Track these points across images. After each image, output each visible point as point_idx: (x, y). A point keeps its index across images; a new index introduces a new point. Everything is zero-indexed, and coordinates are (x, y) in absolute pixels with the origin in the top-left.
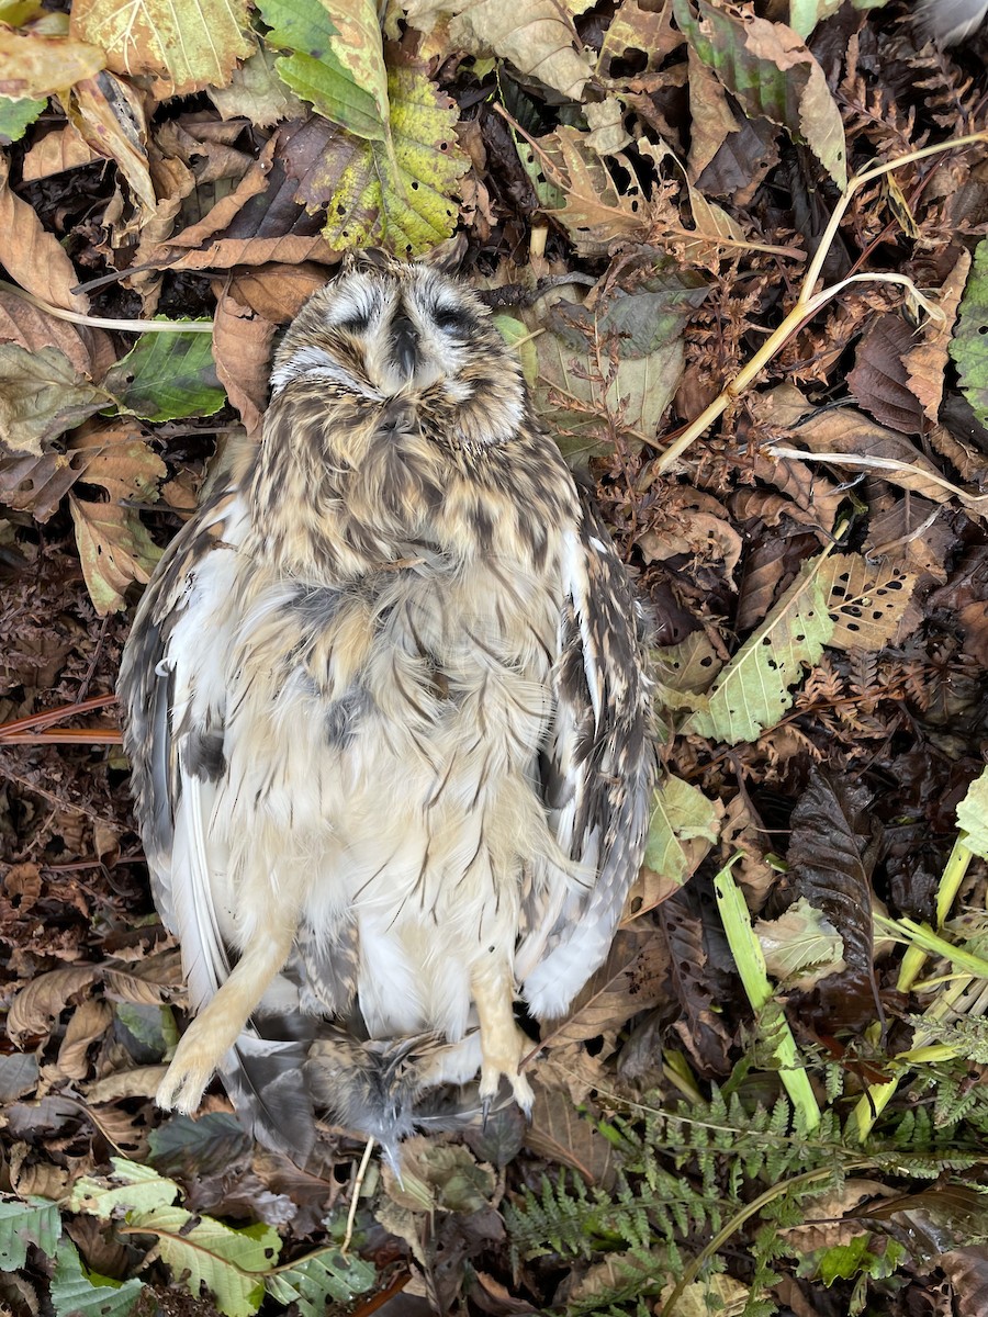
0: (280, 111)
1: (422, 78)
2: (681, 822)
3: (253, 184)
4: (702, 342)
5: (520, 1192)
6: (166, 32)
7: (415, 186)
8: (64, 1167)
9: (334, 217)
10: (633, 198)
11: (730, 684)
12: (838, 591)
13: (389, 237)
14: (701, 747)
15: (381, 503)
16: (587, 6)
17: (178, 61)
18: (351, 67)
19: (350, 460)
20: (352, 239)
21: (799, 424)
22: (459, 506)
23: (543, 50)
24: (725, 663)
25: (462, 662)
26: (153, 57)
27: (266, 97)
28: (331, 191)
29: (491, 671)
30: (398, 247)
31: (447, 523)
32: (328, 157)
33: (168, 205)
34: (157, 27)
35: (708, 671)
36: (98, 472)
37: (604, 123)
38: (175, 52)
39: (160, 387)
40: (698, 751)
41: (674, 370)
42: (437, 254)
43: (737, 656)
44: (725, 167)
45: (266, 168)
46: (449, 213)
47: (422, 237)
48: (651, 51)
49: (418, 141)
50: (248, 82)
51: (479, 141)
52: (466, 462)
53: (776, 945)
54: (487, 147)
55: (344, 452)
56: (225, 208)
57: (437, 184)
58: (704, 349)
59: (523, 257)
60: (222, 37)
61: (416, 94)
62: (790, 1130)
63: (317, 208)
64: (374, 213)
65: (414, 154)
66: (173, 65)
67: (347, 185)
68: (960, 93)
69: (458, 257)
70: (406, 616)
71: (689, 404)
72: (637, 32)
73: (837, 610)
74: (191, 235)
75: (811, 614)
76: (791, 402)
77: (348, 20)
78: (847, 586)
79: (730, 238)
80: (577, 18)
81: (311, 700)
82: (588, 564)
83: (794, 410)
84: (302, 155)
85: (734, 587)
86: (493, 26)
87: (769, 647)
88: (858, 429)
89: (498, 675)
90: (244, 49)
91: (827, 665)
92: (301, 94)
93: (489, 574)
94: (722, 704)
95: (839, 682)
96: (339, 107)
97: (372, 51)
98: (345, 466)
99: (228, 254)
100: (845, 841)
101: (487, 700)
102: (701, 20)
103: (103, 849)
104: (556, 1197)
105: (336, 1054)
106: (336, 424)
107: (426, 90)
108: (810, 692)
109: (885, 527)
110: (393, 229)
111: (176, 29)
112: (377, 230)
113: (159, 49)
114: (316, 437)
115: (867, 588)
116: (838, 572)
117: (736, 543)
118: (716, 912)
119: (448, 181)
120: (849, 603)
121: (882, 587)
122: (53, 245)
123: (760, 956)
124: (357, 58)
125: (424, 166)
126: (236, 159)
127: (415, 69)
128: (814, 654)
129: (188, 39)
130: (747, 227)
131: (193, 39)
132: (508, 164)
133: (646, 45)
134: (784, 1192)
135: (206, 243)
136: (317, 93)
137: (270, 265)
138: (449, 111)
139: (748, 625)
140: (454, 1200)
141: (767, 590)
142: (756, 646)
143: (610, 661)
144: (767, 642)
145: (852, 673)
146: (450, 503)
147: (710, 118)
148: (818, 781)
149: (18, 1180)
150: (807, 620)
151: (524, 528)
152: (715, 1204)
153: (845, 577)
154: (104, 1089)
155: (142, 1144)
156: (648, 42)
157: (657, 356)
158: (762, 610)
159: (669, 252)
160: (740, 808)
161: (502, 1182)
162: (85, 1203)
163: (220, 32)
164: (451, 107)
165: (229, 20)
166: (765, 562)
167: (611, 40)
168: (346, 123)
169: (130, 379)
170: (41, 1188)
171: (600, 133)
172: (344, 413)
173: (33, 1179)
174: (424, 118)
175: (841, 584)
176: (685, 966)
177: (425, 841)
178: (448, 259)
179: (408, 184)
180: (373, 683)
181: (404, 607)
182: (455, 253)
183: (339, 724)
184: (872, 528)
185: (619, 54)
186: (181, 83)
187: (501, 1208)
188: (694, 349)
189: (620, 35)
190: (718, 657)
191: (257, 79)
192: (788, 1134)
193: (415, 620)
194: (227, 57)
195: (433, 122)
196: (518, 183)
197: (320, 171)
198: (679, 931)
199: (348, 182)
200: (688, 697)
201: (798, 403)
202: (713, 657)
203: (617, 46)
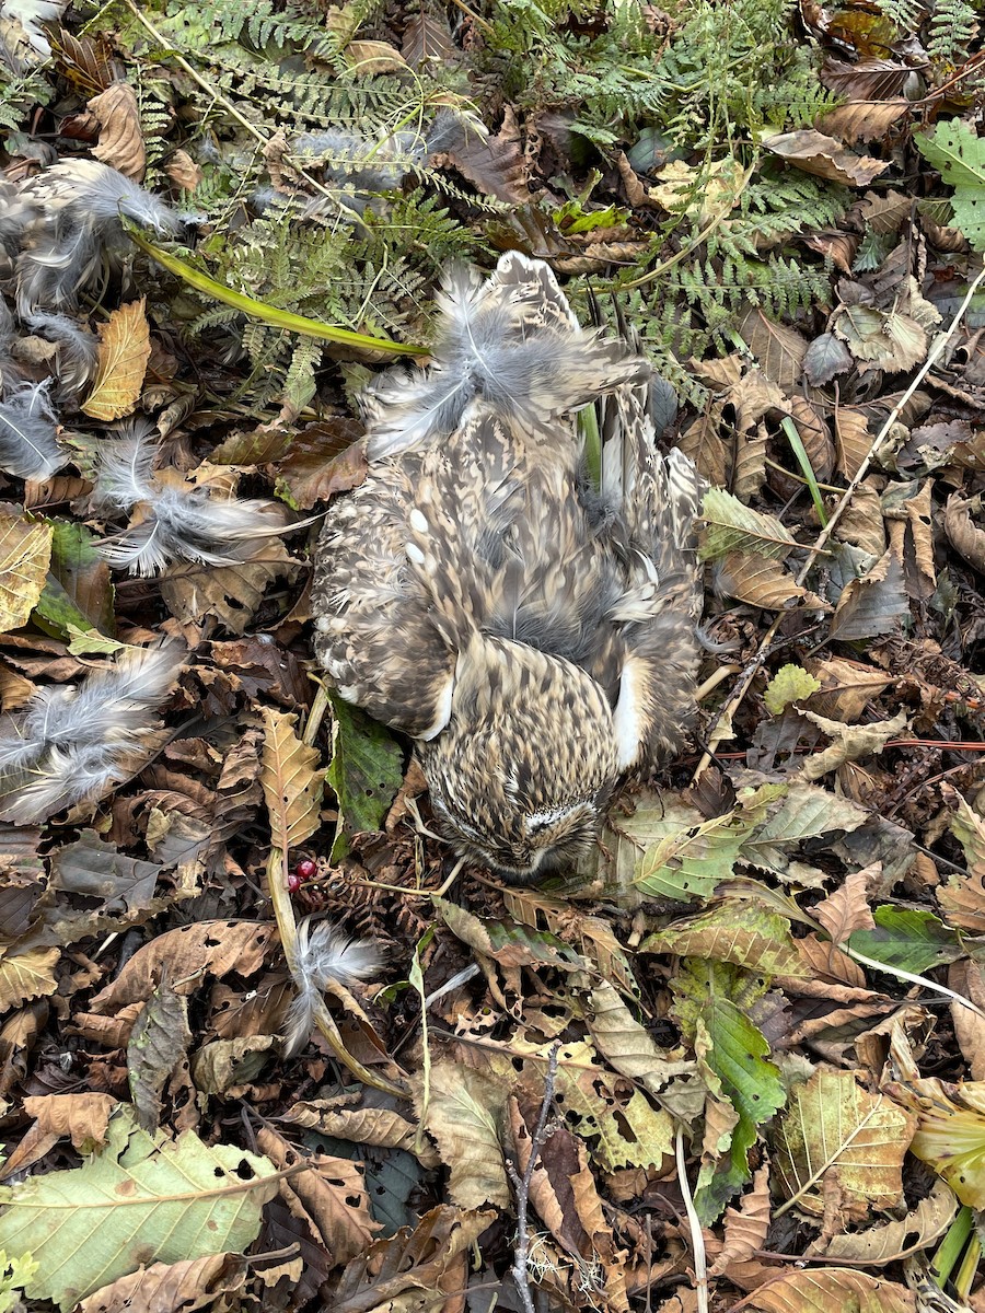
3: (811, 1025)
6: (849, 1106)
7: (708, 983)
9: (767, 980)
16: (576, 1043)
17: (846, 1088)
23: (620, 1013)
26: (861, 1094)
28: (765, 996)
33: (880, 1030)
38: (847, 1094)
39: (920, 941)
45: (800, 1030)
46: (691, 963)
54: (654, 1001)
56: (833, 1018)
57: (693, 979)
60: (812, 1100)
61: (693, 1029)
63: (776, 991)
64: (739, 976)
66: (850, 1087)
67: (753, 996)
68: (369, 919)
72: (547, 1023)
74: (862, 1011)
80: (583, 1039)
84: (777, 1025)
107: (686, 1028)
111: (841, 1107)
113: (857, 1095)
119: (686, 978)
122: (965, 1051)
125: (699, 991)
129: (835, 1101)
131: (832, 1100)
133: (543, 1016)
135: (854, 1002)
138: (675, 1014)
140: (872, 318)
161: (831, 322)
163: (812, 1104)
164: (673, 1016)
165: (803, 1110)
169: (940, 952)
185: (559, 1017)
186: (848, 1075)
194: (812, 1088)
197: (768, 1012)
199: (752, 998)
203: (559, 1020)
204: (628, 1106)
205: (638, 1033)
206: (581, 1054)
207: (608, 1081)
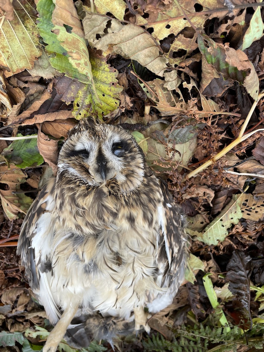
0: (53, 74)
1: (104, 62)
2: (193, 266)
3: (46, 96)
4: (203, 139)
5: (146, 338)
6: (7, 53)
7: (104, 95)
8: (23, 324)
9: (76, 107)
10: (181, 103)
11: (210, 231)
12: (244, 205)
13: (96, 111)
14: (200, 244)
15: (97, 217)
16: (165, 37)
17: (13, 63)
18: (77, 67)
19: (85, 207)
20: (82, 115)
21: (236, 165)
22: (123, 216)
24: (208, 224)
25: (126, 254)
26: (3, 63)
27: (48, 69)
28: (74, 98)
29: (136, 257)
30: (99, 113)
31: (119, 222)
32: (72, 87)
33: (16, 107)
34: (3, 52)
35: (202, 225)
36: (5, 179)
37: (171, 80)
38: (11, 59)
39: (22, 152)
40: (199, 245)
41: (194, 146)
42: (112, 114)
43: (212, 223)
44: (213, 86)
45: (50, 91)
46: (116, 103)
47: (107, 109)
48: (188, 50)
49: (104, 83)
50: (40, 63)
51: (126, 78)
52: (125, 200)
53: (220, 292)
54: (129, 81)
55: (83, 204)
56: (37, 105)
57: (112, 95)
58: (204, 142)
59: (142, 115)
60: (29, 50)
61: (102, 68)
62: (222, 333)
63: (70, 103)
64: (90, 105)
65: (103, 86)
66: (11, 65)
67: (79, 96)
69: (119, 114)
70: (107, 244)
71: (198, 155)
72: (183, 44)
73: (244, 210)
74: (26, 113)
75: (236, 212)
76: (233, 159)
77: (75, 52)
78: (248, 203)
79: (215, 111)
80: (161, 41)
81: (78, 263)
82: (166, 214)
83: (234, 161)
84: (63, 87)
85: (211, 205)
86: (129, 50)
87: (222, 222)
88: (255, 166)
89: (138, 257)
90: (37, 53)
91: (240, 224)
92: (60, 70)
93: (134, 232)
94: (207, 236)
95: (243, 228)
96: (74, 73)
97: (85, 59)
98: (83, 208)
99: (40, 119)
100: (243, 273)
101: (135, 265)
102: (208, 47)
103: (21, 269)
104: (156, 340)
105: (93, 322)
106: (80, 196)
107: (106, 66)
108: (234, 231)
109: (261, 188)
110: (97, 108)
111: (10, 51)
112: (91, 111)
113: (5, 60)
114: (73, 199)
115: (254, 205)
116: (245, 199)
117: (213, 195)
118: (203, 285)
119: (115, 94)
120: (248, 208)
121: (259, 205)
123: (216, 296)
124: (79, 64)
125: (106, 90)
126: (40, 87)
127: (102, 60)
128: (236, 221)
129: (16, 53)
130: (220, 105)
131: (18, 53)
132: (136, 86)
133: (186, 48)
134: (219, 348)
135: (31, 117)
136: (66, 69)
137: (55, 121)
138: (114, 73)
139: (215, 213)
140: (128, 340)
141: (221, 204)
142: (218, 221)
143: (174, 243)
144: (221, 220)
145: (247, 227)
146: (120, 215)
147: (209, 73)
148: (235, 256)
149: (10, 329)
150: (234, 214)
151: (145, 217)
152: (200, 348)
153: (247, 201)
154: (30, 316)
155: (43, 323)
156: (187, 47)
157: (188, 143)
158: (220, 210)
159: (193, 117)
160: (212, 263)
161: (142, 336)
162: (29, 335)
163: (28, 48)
164: (115, 71)
165: (31, 43)
166: (221, 196)
167: (173, 47)
168: (77, 79)
169: (12, 150)
170: (17, 330)
171: (169, 83)
172: (82, 192)
173: (14, 327)
174: (105, 76)
175: (245, 202)
176: (193, 300)
177: (117, 296)
178: (116, 116)
179: (101, 95)
180: (97, 261)
181: (106, 241)
182: (118, 113)
183: (87, 269)
184: (257, 188)
185: (176, 51)
186: (15, 71)
187: (141, 341)
188: (200, 141)
189: (177, 45)
190: (206, 222)
191: (44, 62)
192: (221, 334)
193: (110, 245)
194: (31, 57)
195: (109, 76)
196: (140, 92)
197: (69, 91)
198: (192, 290)
199: (80, 95)
200: (196, 233)
201: (235, 159)
202: (204, 221)
203: (176, 48)
204: (124, 9)
205: (134, 53)
206: (160, 31)
207: (141, 20)
